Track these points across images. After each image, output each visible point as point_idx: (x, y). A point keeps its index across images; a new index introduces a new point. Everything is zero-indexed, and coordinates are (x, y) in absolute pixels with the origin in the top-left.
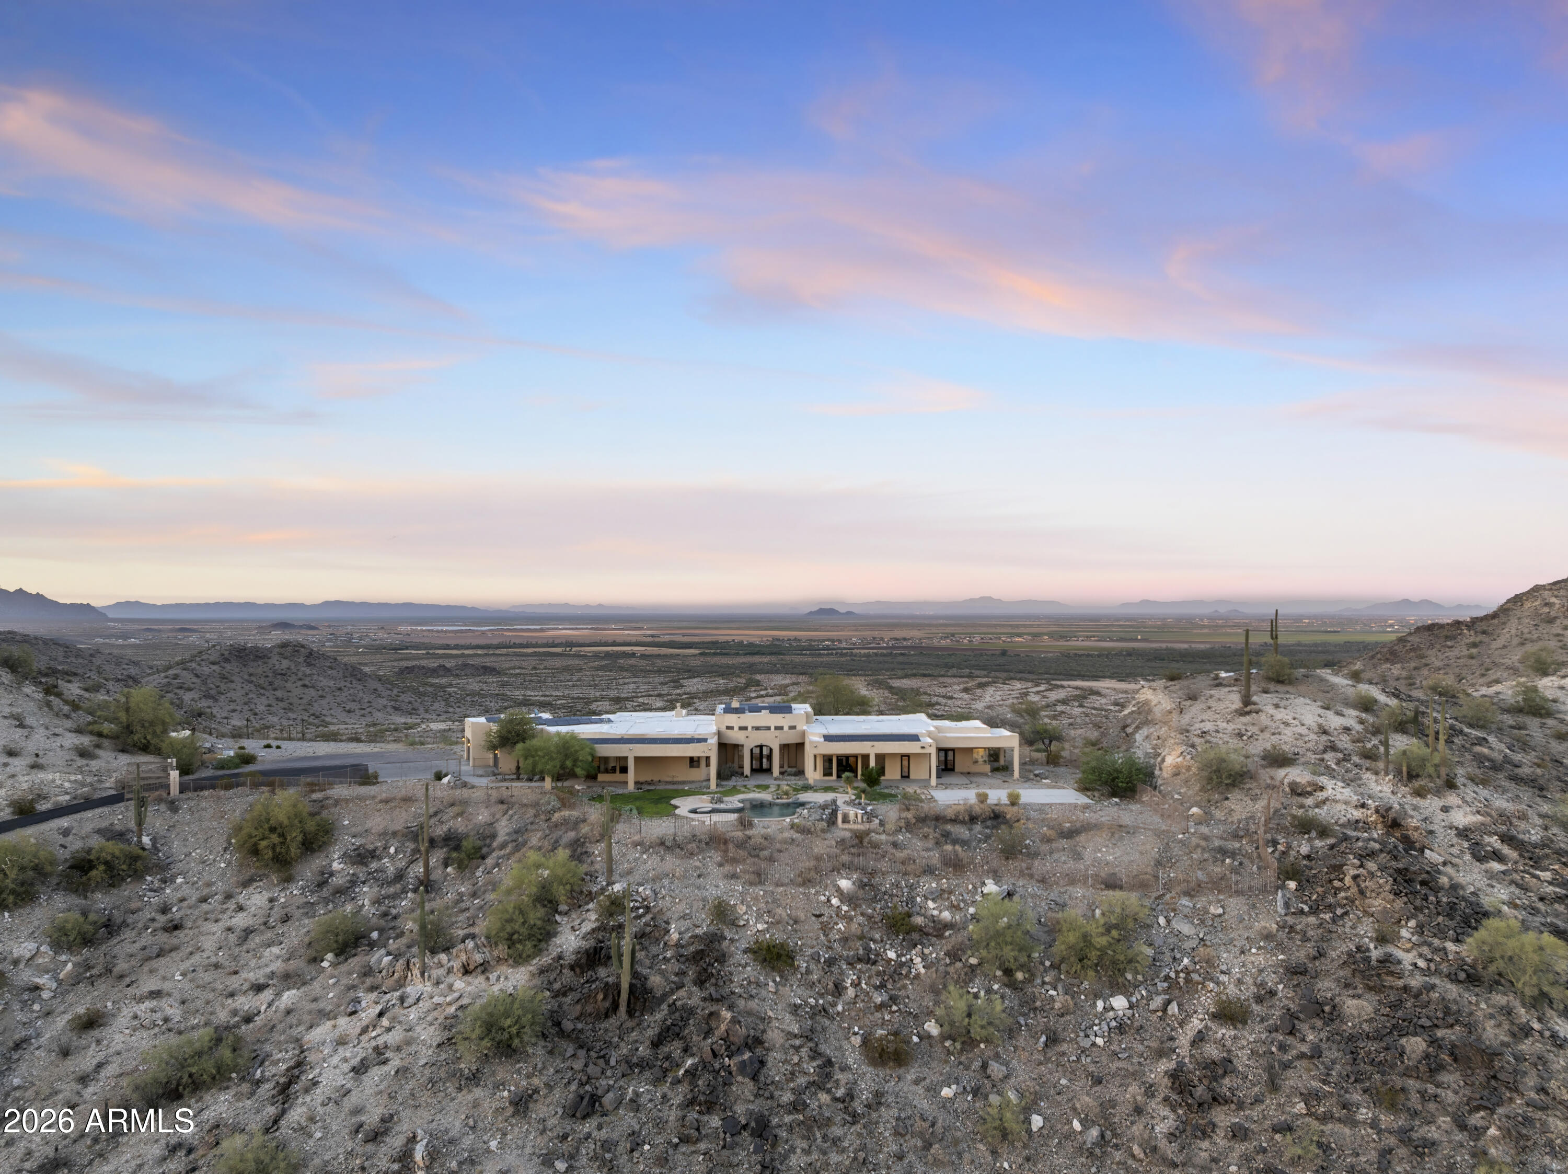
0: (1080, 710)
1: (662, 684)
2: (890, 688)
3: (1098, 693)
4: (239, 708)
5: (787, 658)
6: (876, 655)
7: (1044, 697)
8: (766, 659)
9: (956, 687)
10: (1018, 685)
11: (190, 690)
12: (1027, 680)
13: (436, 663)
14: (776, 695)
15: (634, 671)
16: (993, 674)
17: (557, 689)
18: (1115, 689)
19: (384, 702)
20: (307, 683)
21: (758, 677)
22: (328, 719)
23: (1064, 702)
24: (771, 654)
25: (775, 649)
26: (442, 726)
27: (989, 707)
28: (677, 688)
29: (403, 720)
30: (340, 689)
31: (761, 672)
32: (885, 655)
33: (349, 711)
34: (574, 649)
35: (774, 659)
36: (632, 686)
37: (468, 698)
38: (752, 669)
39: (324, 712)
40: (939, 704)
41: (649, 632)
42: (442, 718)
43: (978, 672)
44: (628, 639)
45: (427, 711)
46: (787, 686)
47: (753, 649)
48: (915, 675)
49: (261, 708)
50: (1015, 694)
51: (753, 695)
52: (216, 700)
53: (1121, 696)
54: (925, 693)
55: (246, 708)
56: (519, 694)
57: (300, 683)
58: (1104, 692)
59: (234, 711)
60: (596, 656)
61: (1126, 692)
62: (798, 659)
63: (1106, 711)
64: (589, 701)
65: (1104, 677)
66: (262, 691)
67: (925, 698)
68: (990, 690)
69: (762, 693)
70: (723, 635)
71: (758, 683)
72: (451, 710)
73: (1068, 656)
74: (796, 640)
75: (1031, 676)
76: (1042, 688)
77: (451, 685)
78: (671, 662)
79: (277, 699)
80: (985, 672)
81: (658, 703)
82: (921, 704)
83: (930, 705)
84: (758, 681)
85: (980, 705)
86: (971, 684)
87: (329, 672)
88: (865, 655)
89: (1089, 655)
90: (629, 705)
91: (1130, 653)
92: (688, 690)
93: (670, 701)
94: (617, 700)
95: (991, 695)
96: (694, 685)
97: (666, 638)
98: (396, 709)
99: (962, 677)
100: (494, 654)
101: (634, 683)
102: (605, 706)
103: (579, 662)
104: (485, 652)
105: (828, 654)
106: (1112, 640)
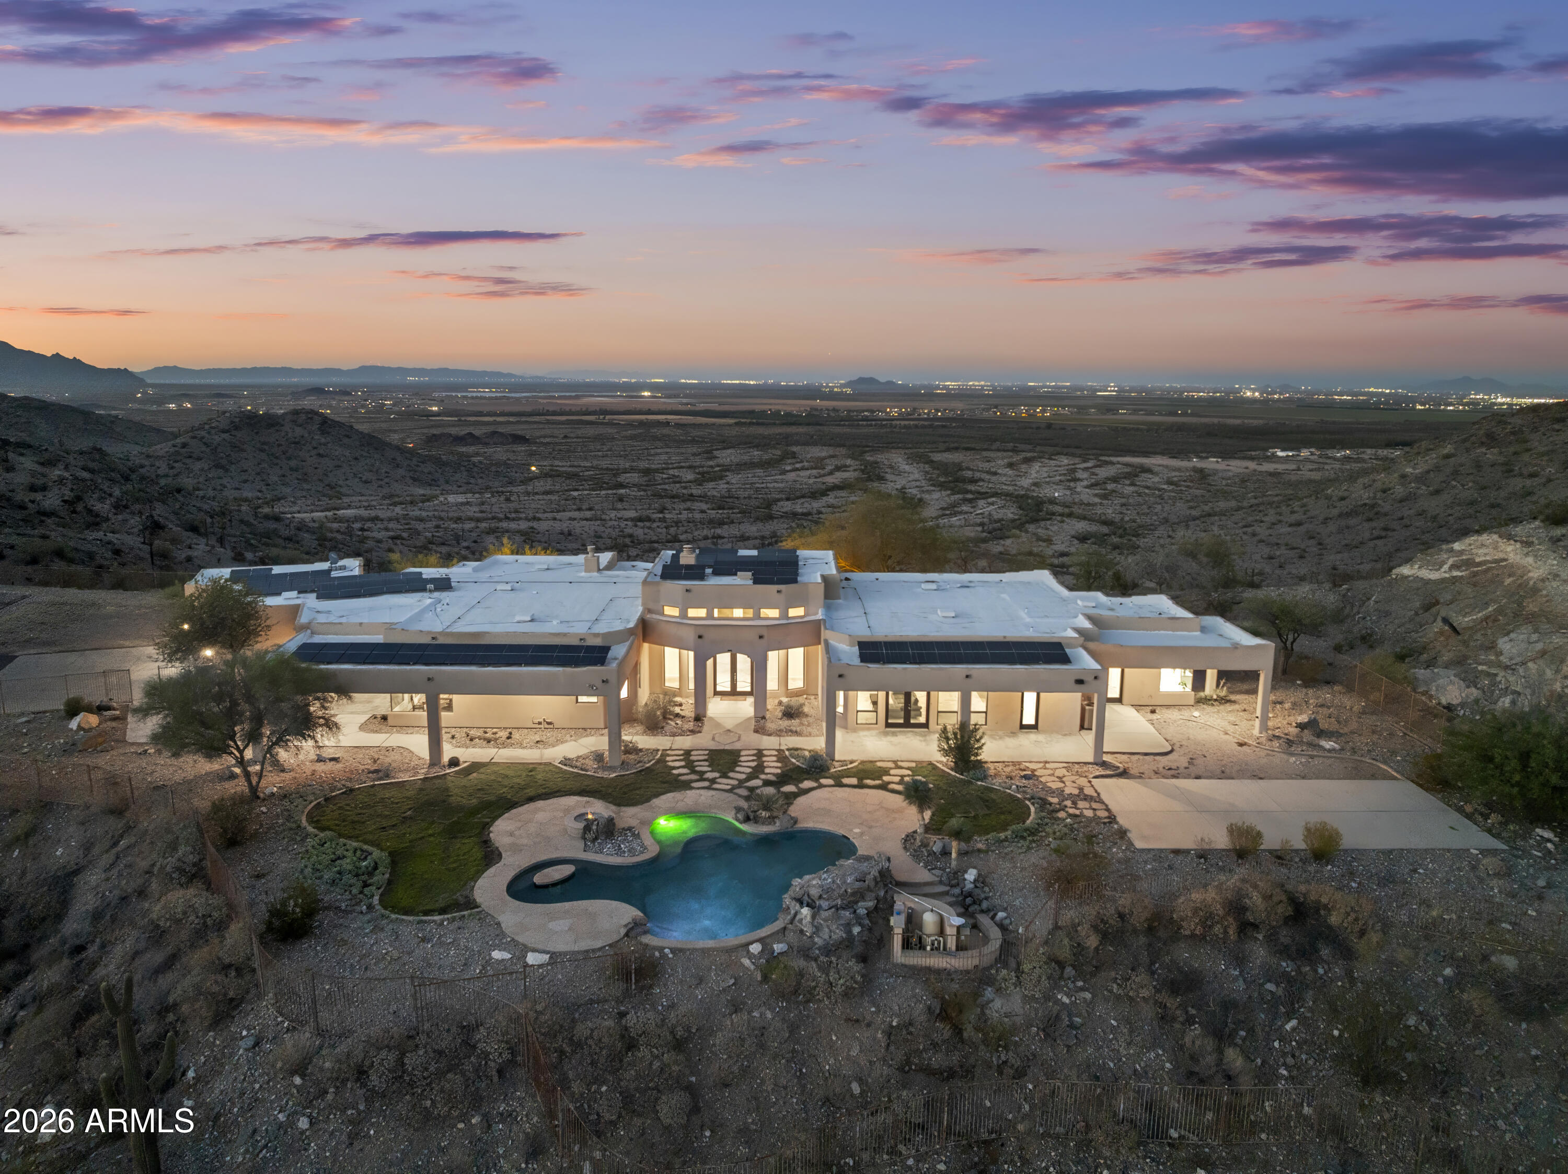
0: (1132, 488)
1: (694, 455)
2: (931, 462)
3: (1148, 470)
4: (251, 478)
5: (826, 429)
6: (916, 426)
7: (1093, 474)
8: (801, 430)
9: (1000, 462)
10: (1065, 461)
11: (199, 459)
12: (1073, 455)
13: (463, 431)
14: (812, 468)
15: (666, 440)
16: (1038, 448)
17: (586, 459)
18: (1167, 467)
19: (401, 472)
20: (321, 452)
21: (794, 449)
22: (343, 490)
23: (1115, 480)
24: (808, 424)
25: (813, 419)
26: (461, 499)
27: (1035, 484)
28: (710, 459)
29: (421, 492)
30: (356, 459)
31: (797, 443)
32: (924, 427)
33: (366, 482)
34: (608, 417)
35: (811, 430)
36: (664, 457)
37: (493, 469)
38: (787, 440)
39: (340, 483)
40: (983, 480)
41: (685, 401)
42: (461, 490)
43: (1021, 446)
44: (663, 408)
45: (447, 482)
46: (825, 458)
47: (790, 420)
48: (957, 449)
49: (274, 479)
50: (1062, 470)
51: (788, 468)
52: (227, 470)
53: (1174, 474)
54: (968, 469)
55: (258, 478)
57: (314, 452)
58: (1156, 469)
59: (245, 481)
60: (630, 425)
61: (1179, 470)
62: (838, 430)
63: (1159, 490)
64: (616, 472)
65: (1155, 453)
66: (275, 461)
67: (969, 474)
68: (1036, 466)
69: (798, 466)
70: (759, 405)
71: (794, 455)
72: (472, 481)
73: (1116, 430)
74: (835, 410)
75: (1078, 451)
76: (1089, 464)
77: (477, 454)
78: (706, 432)
79: (291, 469)
80: (1030, 447)
81: (689, 476)
82: (964, 480)
83: (973, 481)
84: (794, 453)
85: (1025, 482)
86: (1015, 459)
87: (346, 440)
88: (905, 427)
89: (1138, 429)
90: (659, 477)
91: (1181, 428)
92: (720, 461)
93: (702, 474)
94: (647, 472)
95: (1036, 471)
96: (727, 456)
97: (702, 407)
98: (414, 480)
99: (1004, 451)
100: (526, 422)
101: (667, 453)
102: (634, 478)
103: (611, 430)
104: (518, 419)
105: (867, 425)
106: (1161, 414)
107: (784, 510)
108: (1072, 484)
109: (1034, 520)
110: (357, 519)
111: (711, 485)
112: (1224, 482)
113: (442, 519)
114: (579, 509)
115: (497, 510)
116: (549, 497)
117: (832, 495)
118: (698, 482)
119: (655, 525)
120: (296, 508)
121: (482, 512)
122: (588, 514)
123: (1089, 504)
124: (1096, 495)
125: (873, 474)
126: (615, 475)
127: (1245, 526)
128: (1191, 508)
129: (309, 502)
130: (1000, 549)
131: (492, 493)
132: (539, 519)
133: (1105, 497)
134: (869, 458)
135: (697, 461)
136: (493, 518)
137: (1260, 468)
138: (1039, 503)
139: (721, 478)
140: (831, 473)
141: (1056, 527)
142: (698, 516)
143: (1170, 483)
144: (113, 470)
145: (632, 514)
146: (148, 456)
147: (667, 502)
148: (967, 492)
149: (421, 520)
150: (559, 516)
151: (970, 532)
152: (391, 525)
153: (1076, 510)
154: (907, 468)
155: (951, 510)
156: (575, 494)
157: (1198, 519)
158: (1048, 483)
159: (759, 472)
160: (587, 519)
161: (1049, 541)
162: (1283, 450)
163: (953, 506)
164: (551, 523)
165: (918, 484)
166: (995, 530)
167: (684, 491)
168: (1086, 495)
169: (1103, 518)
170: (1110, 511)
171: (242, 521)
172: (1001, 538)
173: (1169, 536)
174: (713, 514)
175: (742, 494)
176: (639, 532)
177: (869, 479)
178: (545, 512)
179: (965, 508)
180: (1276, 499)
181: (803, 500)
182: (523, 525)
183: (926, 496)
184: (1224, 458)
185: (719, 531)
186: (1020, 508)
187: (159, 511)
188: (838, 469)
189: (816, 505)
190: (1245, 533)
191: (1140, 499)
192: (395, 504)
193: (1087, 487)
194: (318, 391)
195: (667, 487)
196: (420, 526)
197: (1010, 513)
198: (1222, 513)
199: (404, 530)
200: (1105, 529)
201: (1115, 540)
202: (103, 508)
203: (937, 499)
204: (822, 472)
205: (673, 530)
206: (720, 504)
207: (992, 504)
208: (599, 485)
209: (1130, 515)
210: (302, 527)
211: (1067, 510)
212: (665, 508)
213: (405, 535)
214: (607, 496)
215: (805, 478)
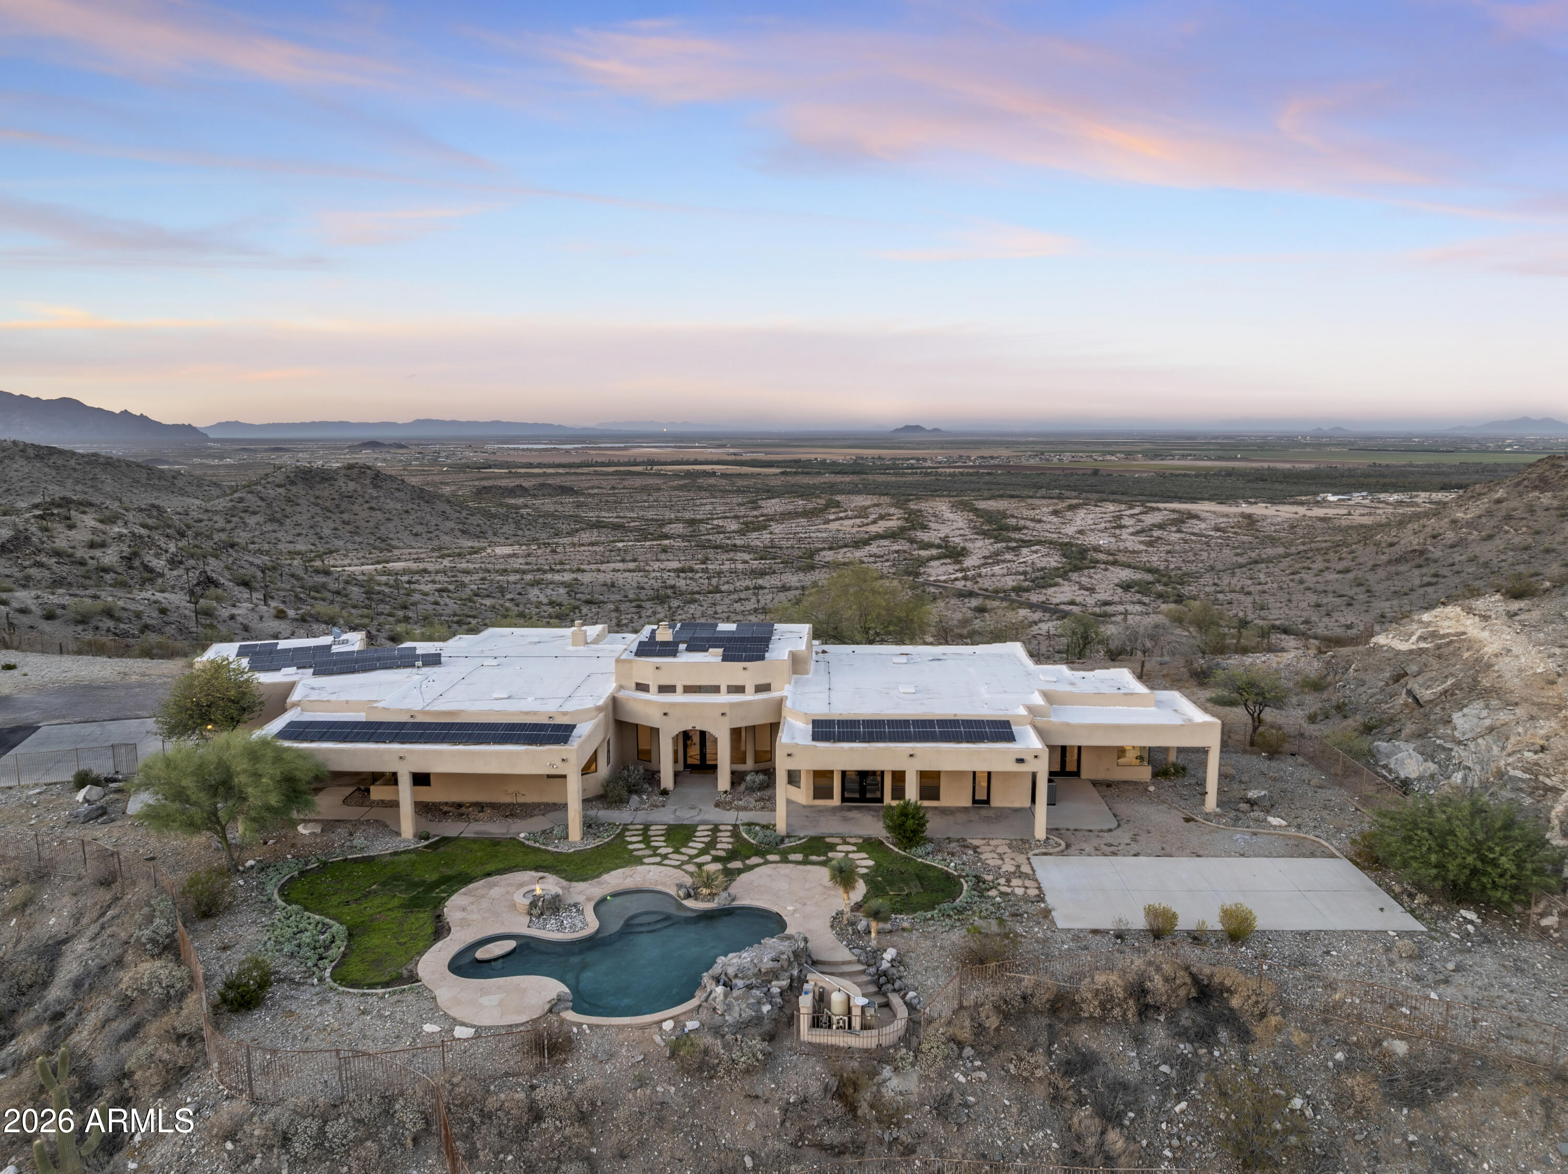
0: (1178, 535)
1: (739, 505)
2: (975, 511)
3: (1196, 517)
4: (304, 532)
5: (870, 477)
6: (962, 474)
7: (1139, 520)
8: (847, 479)
9: (1045, 509)
10: (1111, 507)
11: (255, 513)
12: (1120, 502)
13: (511, 483)
14: (856, 517)
15: (712, 490)
16: (1084, 495)
17: (633, 510)
18: (1215, 513)
19: (450, 524)
20: (374, 505)
21: (839, 498)
22: (394, 543)
23: (1161, 526)
24: (853, 473)
25: (857, 468)
26: (507, 550)
27: (1081, 532)
28: (755, 509)
29: (470, 544)
30: (407, 512)
31: (842, 492)
32: (971, 474)
33: (416, 535)
34: (655, 468)
35: (855, 478)
36: (709, 507)
37: (541, 520)
38: (833, 489)
39: (391, 536)
40: (1027, 528)
41: (732, 450)
42: (509, 541)
43: (1067, 493)
44: (710, 458)
45: (495, 534)
46: (868, 507)
47: (836, 468)
48: (1001, 496)
49: (327, 532)
50: (1108, 517)
51: (832, 517)
52: (281, 524)
53: (1221, 520)
54: (1013, 516)
55: (312, 531)
56: (592, 515)
57: (366, 506)
58: (1203, 515)
59: (299, 535)
60: (677, 475)
61: (1227, 516)
62: (881, 478)
63: (1206, 537)
64: (662, 523)
65: (1203, 499)
66: (329, 514)
67: (1013, 521)
68: (1081, 513)
69: (842, 515)
70: (804, 455)
71: (838, 505)
72: (520, 533)
73: (1163, 476)
74: (880, 458)
75: (1125, 498)
76: (1137, 510)
77: (526, 506)
78: (752, 482)
79: (344, 522)
80: (1075, 494)
81: (734, 526)
82: (1007, 528)
83: (1018, 529)
84: (839, 502)
85: (1070, 530)
86: (1061, 506)
87: (397, 494)
88: (951, 475)
89: (1185, 475)
90: (703, 527)
91: (1230, 473)
92: (765, 511)
93: (745, 523)
94: (692, 522)
95: (1082, 518)
96: (772, 506)
97: (748, 457)
98: (463, 532)
99: (1051, 498)
100: (575, 473)
101: (712, 503)
102: (678, 528)
103: (659, 481)
104: (568, 470)
105: (912, 474)
106: (1210, 459)
107: (827, 559)
108: (1118, 532)
109: (1077, 569)
110: (405, 572)
111: (755, 535)
112: (1273, 528)
113: (489, 571)
114: (623, 561)
115: (543, 562)
116: (595, 548)
117: (875, 544)
118: (742, 532)
119: (698, 575)
120: (346, 562)
121: (527, 564)
122: (632, 565)
123: (1134, 552)
124: (1141, 542)
125: (916, 522)
126: (661, 526)
127: (1293, 574)
128: (1237, 555)
129: (360, 555)
130: (1042, 598)
131: (539, 545)
132: (584, 571)
133: (1150, 544)
134: (913, 506)
135: (742, 511)
136: (538, 570)
137: (1309, 513)
138: (1083, 551)
139: (765, 528)
140: (874, 522)
141: (1099, 576)
142: (740, 566)
143: (1217, 529)
144: (169, 527)
145: (675, 565)
146: (207, 511)
147: (711, 553)
148: (1011, 540)
149: (467, 572)
150: (603, 567)
151: (1010, 582)
152: (439, 578)
153: (1121, 558)
154: (951, 516)
155: (993, 558)
156: (620, 545)
157: (1244, 566)
158: (1092, 530)
159: (803, 521)
160: (630, 571)
161: (1092, 590)
162: (1335, 494)
163: (997, 553)
164: (595, 574)
165: (962, 532)
166: (1037, 578)
167: (728, 542)
168: (1132, 543)
169: (1148, 565)
170: (1155, 559)
171: (293, 576)
172: (1043, 587)
173: (1215, 584)
174: (755, 564)
175: (784, 543)
176: (681, 583)
177: (913, 528)
178: (589, 563)
179: (1008, 556)
180: (1324, 545)
181: (845, 550)
182: (567, 577)
183: (969, 545)
184: (1273, 503)
185: (760, 582)
186: (1064, 555)
187: (214, 566)
188: (882, 517)
189: (859, 554)
190: (1292, 580)
191: (1187, 546)
192: (443, 557)
193: (1132, 534)
194: (373, 444)
195: (710, 537)
196: (467, 579)
197: (1054, 561)
198: (1269, 560)
199: (450, 583)
200: (1149, 577)
201: (1160, 588)
202: (159, 564)
203: (980, 548)
204: (865, 521)
205: (714, 581)
206: (764, 553)
207: (1036, 552)
208: (644, 535)
209: (1175, 562)
210: (351, 580)
211: (1111, 558)
212: (707, 559)
213: (451, 587)
214: (651, 547)
215: (848, 527)
